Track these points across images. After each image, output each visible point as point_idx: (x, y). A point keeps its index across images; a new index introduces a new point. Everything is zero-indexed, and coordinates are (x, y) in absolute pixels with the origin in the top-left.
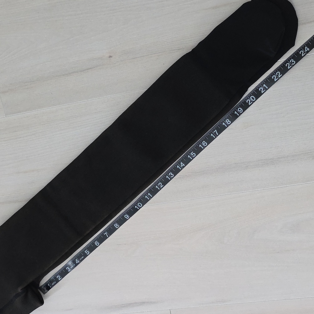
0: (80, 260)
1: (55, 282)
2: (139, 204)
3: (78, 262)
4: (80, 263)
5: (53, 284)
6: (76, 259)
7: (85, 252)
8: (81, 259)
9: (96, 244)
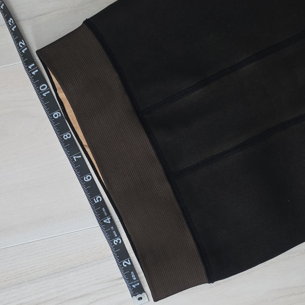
0: (107, 216)
1: (132, 273)
2: (42, 88)
3: (109, 219)
4: (111, 217)
5: (135, 279)
6: (102, 221)
7: (96, 202)
8: (105, 213)
9: (89, 180)
